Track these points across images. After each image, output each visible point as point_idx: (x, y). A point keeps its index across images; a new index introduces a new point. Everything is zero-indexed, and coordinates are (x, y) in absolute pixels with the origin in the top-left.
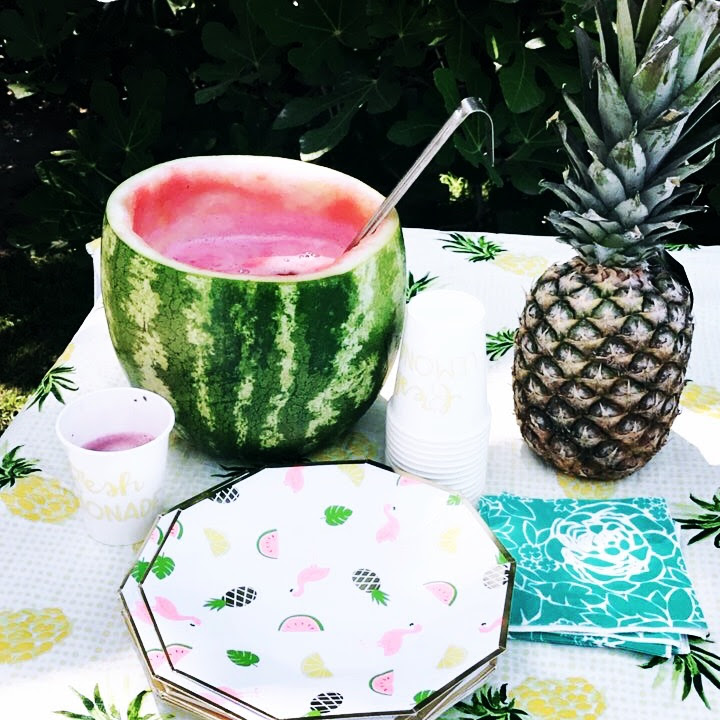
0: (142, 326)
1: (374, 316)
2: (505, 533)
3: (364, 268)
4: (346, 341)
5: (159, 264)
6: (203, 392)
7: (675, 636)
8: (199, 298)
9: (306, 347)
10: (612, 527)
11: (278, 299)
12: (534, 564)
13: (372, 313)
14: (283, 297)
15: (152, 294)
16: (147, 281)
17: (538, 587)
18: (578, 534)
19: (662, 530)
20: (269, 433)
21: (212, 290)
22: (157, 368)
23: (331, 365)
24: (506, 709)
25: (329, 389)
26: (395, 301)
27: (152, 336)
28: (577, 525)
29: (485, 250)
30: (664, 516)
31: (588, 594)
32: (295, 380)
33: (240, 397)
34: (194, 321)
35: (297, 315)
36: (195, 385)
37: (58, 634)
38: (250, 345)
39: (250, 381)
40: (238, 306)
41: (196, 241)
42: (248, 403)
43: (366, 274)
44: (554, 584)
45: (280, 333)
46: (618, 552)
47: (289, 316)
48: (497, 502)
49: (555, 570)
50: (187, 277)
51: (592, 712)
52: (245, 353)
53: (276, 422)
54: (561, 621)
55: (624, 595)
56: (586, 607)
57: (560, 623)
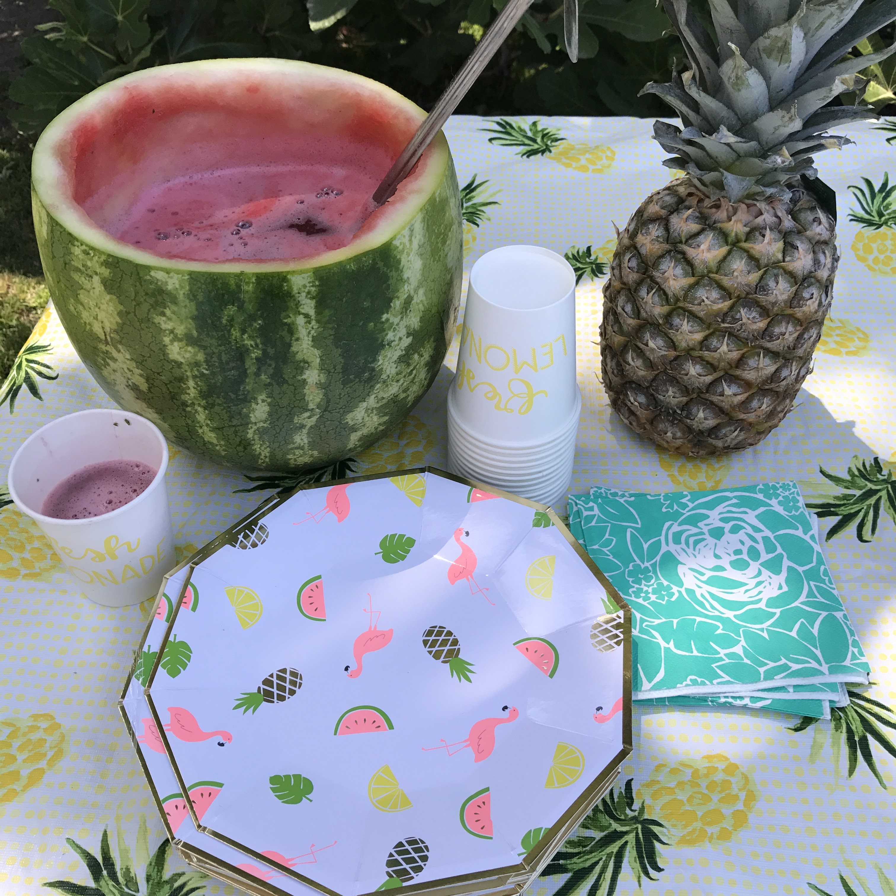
0: (103, 337)
1: (425, 294)
2: (605, 550)
3: (406, 232)
4: (390, 336)
5: (109, 256)
6: (201, 416)
7: (832, 687)
8: (174, 300)
9: (337, 352)
10: (735, 530)
11: (289, 295)
12: (647, 592)
13: (421, 291)
14: (295, 290)
15: (108, 297)
16: (96, 279)
17: (655, 628)
18: (696, 543)
19: (797, 529)
20: (298, 452)
21: (190, 290)
22: (135, 388)
23: (373, 370)
24: (635, 819)
25: (373, 396)
26: (450, 265)
27: (119, 351)
28: (695, 530)
29: (539, 140)
30: (797, 509)
31: (719, 631)
32: (325, 395)
33: (253, 419)
34: (172, 331)
35: (318, 313)
36: (189, 409)
37: (50, 754)
38: (257, 359)
39: (263, 401)
40: (231, 310)
41: (177, 181)
42: (265, 425)
43: (410, 240)
44: (675, 621)
45: (298, 339)
46: (748, 565)
47: (307, 316)
48: (591, 504)
49: (673, 599)
50: (153, 273)
51: (740, 806)
52: (251, 368)
53: (306, 441)
54: (691, 680)
55: (762, 630)
56: (719, 653)
57: (690, 683)
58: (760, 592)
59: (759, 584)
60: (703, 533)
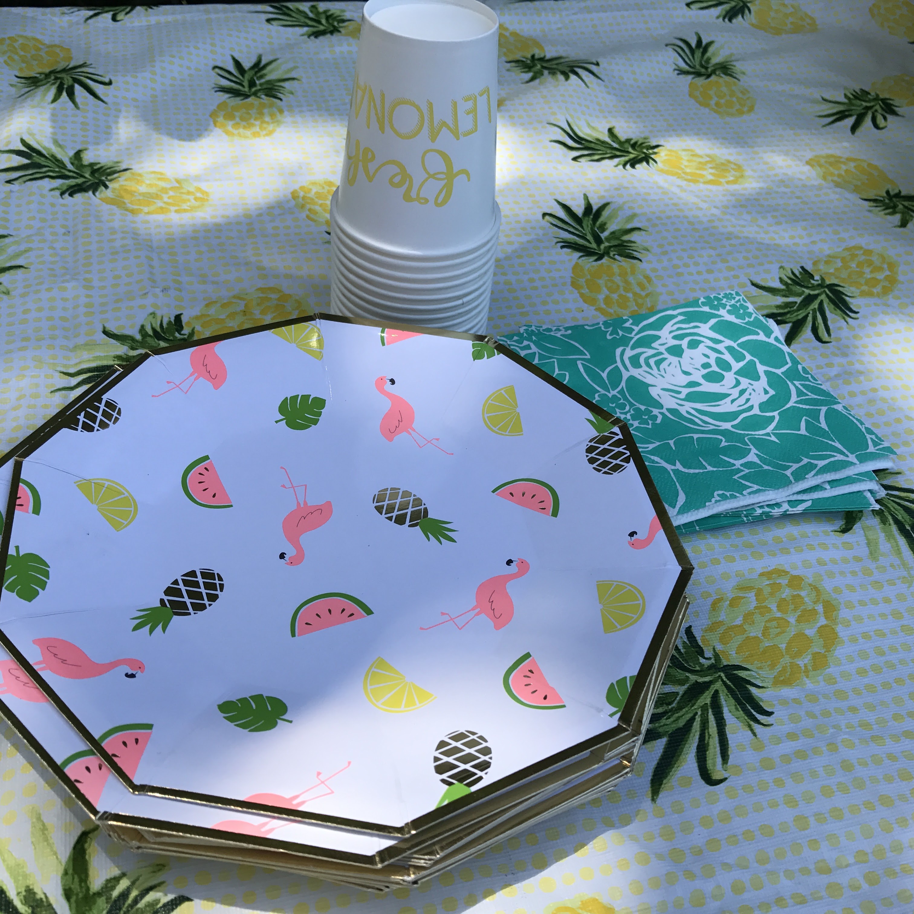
7: (865, 476)
10: (694, 345)
18: (658, 363)
19: (758, 334)
24: (714, 667)
28: (650, 352)
29: (324, 21)
30: (749, 315)
31: (723, 444)
44: (671, 442)
46: (722, 377)
48: (526, 343)
49: (659, 421)
51: (822, 621)
54: (718, 495)
55: (768, 434)
56: (735, 465)
57: (718, 498)
58: (748, 400)
59: (742, 392)
60: (662, 353)
